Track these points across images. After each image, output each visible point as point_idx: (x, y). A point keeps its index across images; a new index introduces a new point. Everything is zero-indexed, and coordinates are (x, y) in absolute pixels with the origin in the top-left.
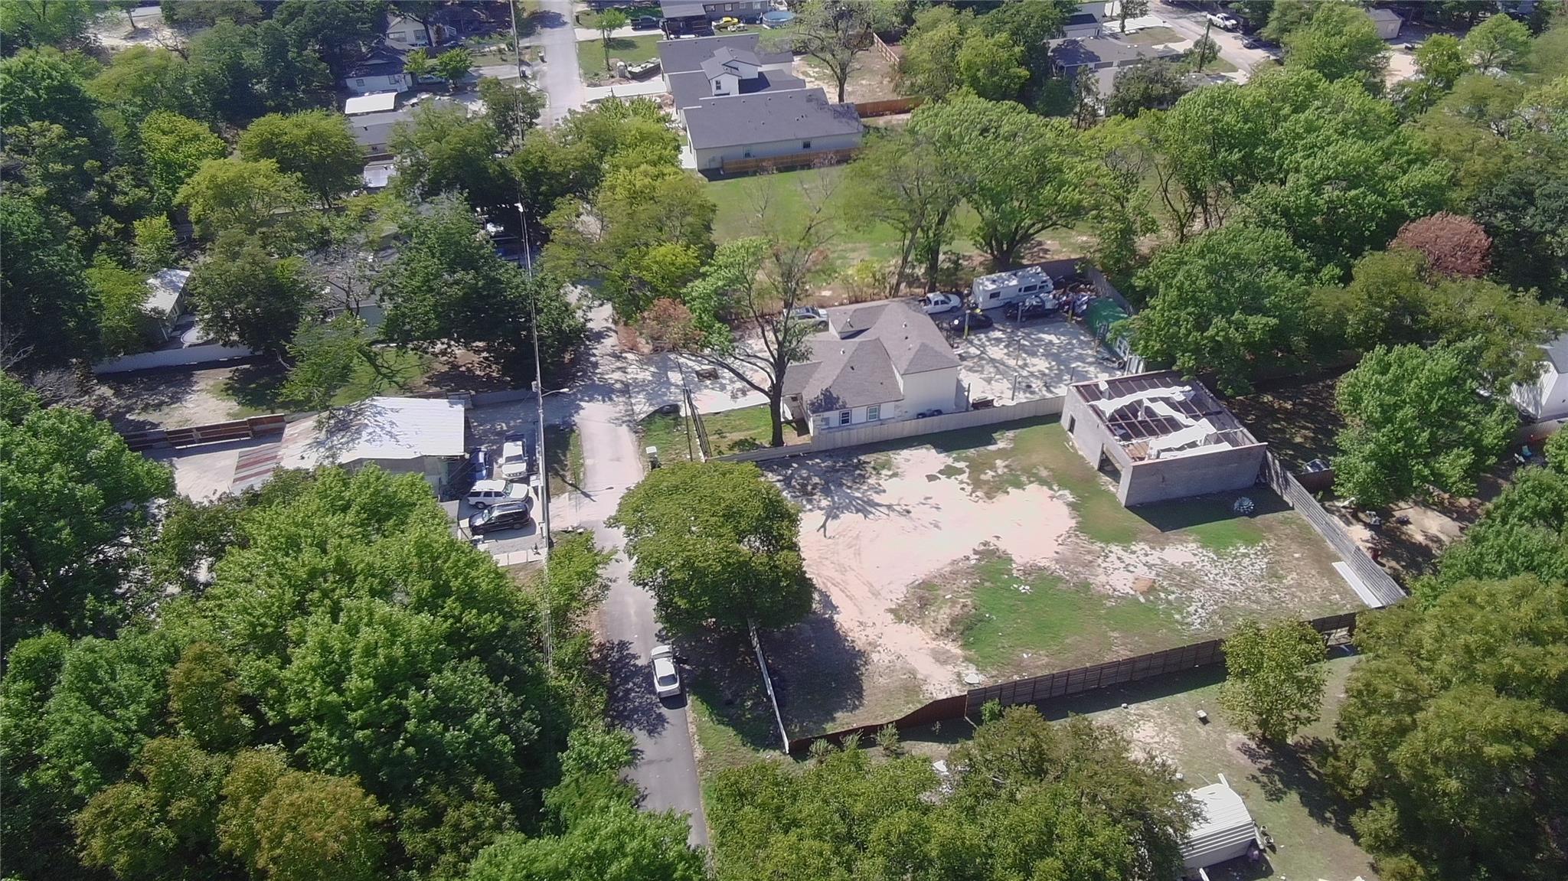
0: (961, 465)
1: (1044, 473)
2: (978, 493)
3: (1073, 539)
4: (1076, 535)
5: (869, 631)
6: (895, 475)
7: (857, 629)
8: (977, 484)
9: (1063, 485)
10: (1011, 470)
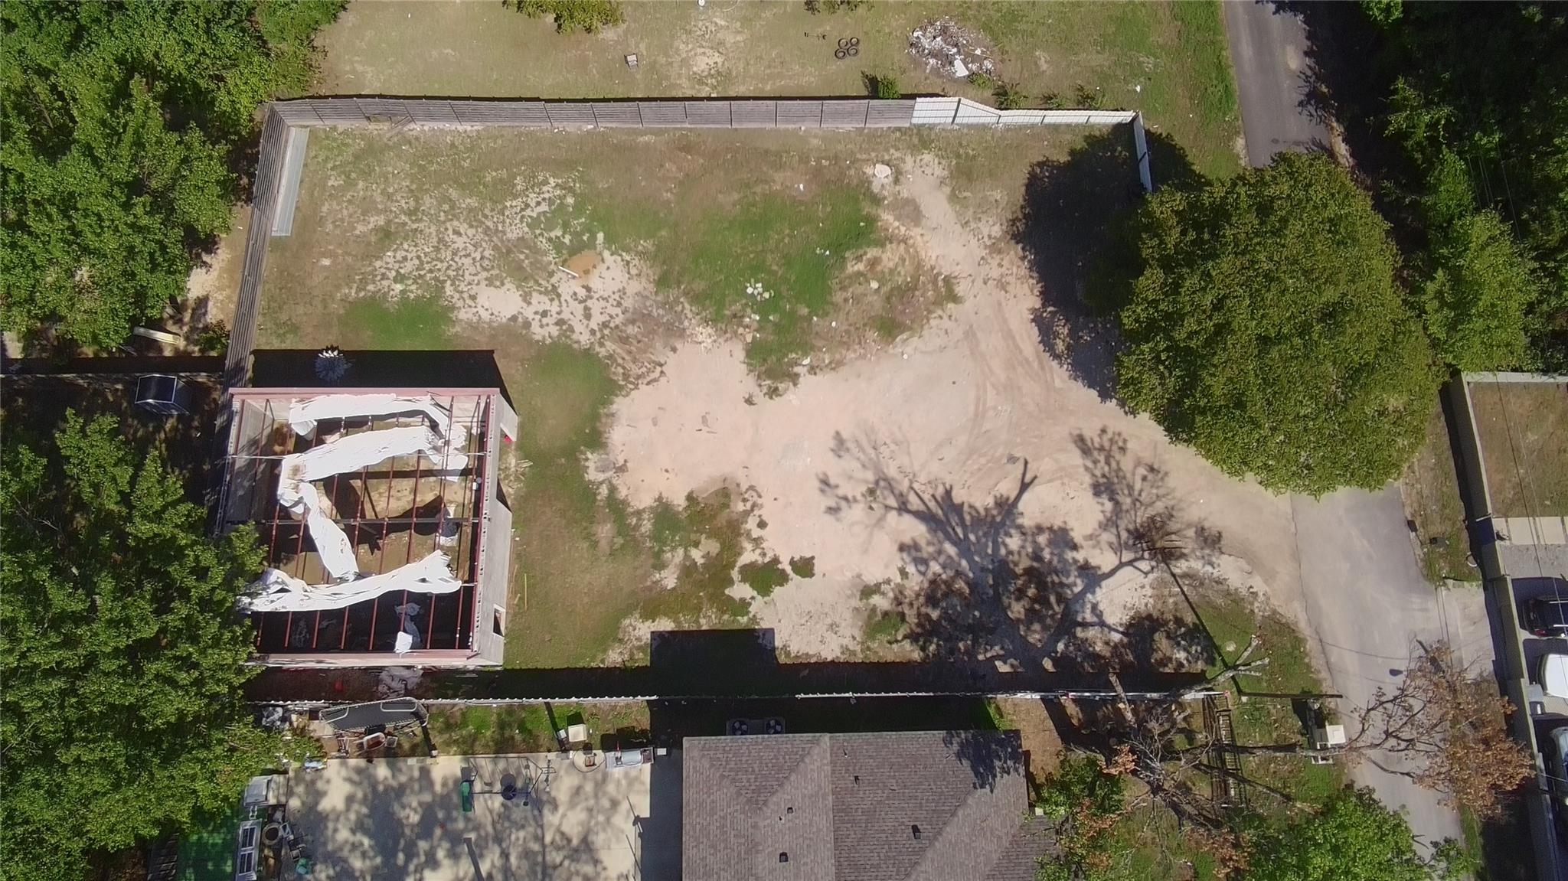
0: (740, 590)
1: (605, 531)
2: (741, 507)
3: (635, 370)
4: (626, 376)
5: (995, 273)
6: (867, 592)
7: (1011, 279)
8: (731, 535)
9: (588, 492)
10: (658, 555)
